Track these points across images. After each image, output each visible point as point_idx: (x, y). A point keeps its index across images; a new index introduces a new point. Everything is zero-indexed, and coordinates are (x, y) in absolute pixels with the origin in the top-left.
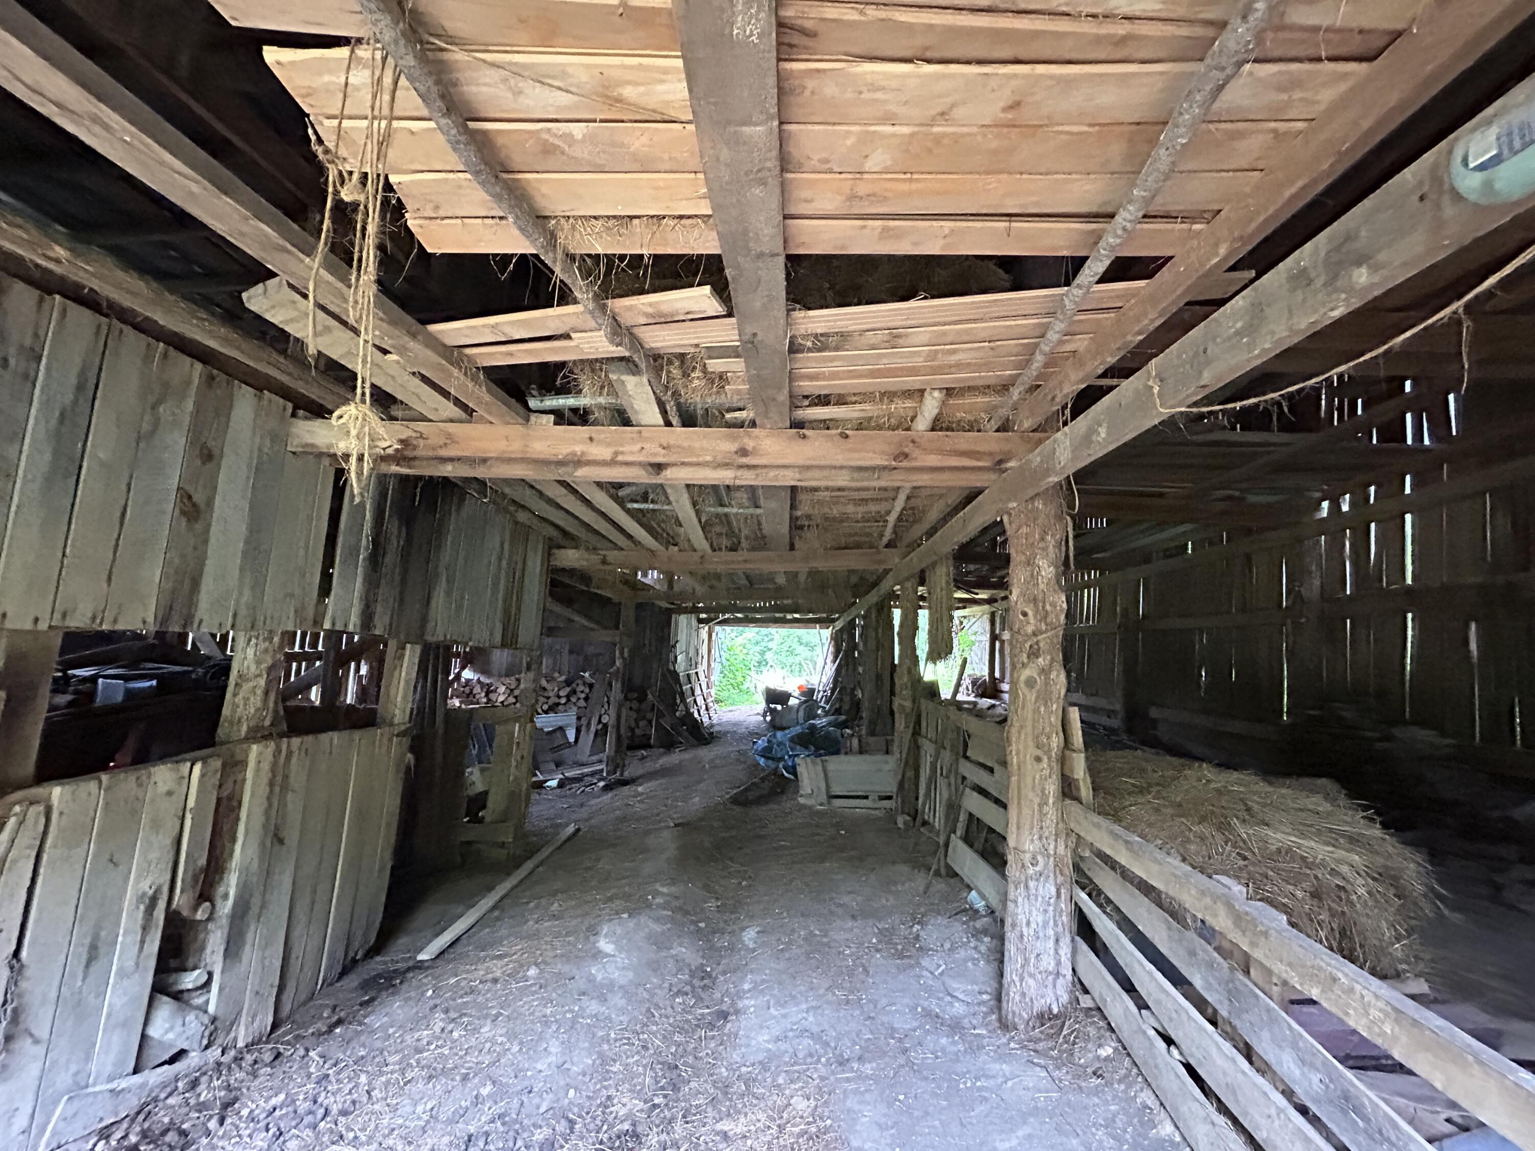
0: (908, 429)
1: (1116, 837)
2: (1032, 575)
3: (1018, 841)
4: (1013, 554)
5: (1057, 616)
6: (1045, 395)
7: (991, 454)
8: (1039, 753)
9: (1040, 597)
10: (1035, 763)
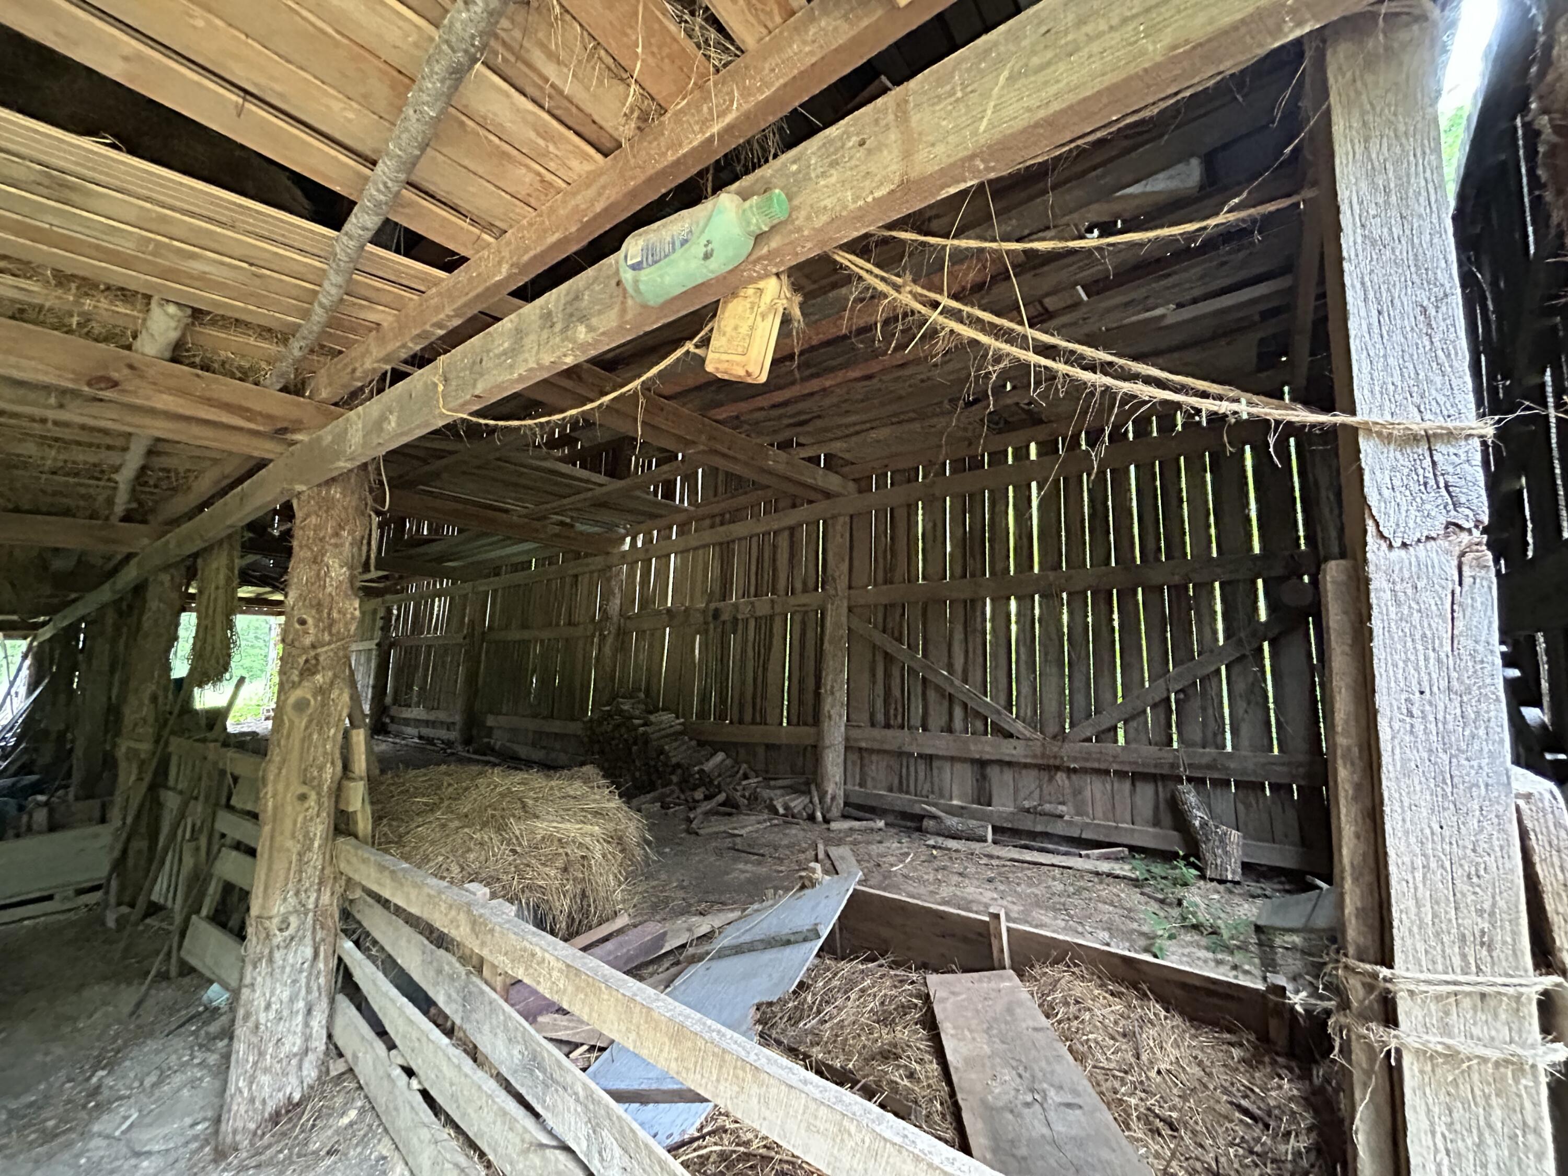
0: (129, 347)
1: (382, 868)
2: (318, 575)
3: (263, 907)
4: (296, 549)
5: (346, 624)
6: (346, 365)
7: (269, 417)
8: (304, 789)
9: (326, 603)
10: (297, 803)
